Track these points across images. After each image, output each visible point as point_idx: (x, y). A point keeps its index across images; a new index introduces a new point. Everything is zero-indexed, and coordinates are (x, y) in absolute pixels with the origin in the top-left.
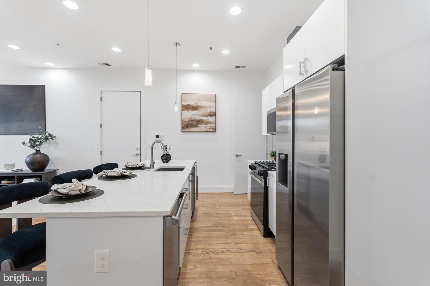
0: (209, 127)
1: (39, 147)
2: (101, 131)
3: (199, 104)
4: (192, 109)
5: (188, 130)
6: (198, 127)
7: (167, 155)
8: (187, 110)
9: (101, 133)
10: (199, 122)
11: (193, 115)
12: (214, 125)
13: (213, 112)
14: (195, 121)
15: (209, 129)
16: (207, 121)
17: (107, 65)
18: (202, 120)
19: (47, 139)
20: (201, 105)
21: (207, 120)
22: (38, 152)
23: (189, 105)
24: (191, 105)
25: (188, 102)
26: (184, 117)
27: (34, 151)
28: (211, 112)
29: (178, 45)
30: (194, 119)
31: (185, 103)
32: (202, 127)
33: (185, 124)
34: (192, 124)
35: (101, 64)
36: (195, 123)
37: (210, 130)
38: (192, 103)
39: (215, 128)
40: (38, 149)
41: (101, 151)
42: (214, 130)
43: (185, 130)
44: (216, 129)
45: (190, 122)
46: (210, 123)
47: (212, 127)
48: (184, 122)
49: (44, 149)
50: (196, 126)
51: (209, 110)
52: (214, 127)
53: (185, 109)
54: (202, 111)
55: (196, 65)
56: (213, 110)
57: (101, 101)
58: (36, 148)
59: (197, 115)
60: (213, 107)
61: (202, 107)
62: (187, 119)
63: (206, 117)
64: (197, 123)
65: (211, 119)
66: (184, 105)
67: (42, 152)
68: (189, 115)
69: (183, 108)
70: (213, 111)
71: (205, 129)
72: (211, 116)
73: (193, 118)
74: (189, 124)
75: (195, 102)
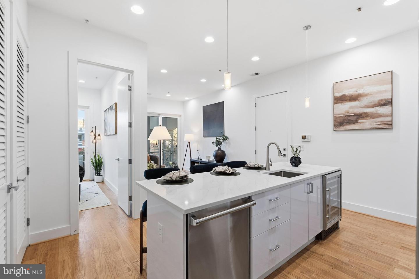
0: (379, 122)
1: (220, 145)
2: (255, 132)
3: (360, 92)
4: (349, 100)
5: (342, 128)
6: (359, 123)
7: (295, 157)
8: (342, 103)
9: (256, 134)
10: (360, 116)
11: (351, 107)
12: (389, 119)
13: (386, 100)
14: (354, 115)
15: (379, 125)
16: (375, 114)
17: (257, 74)
18: (365, 113)
19: (224, 139)
20: (364, 93)
21: (375, 112)
22: (219, 149)
23: (344, 95)
24: (347, 95)
25: (342, 92)
26: (337, 112)
27: (217, 148)
28: (382, 100)
29: (309, 27)
30: (353, 113)
31: (337, 95)
32: (366, 123)
33: (338, 120)
34: (348, 120)
35: (252, 75)
36: (353, 119)
37: (381, 126)
38: (348, 92)
39: (390, 123)
40: (220, 147)
41: (256, 151)
42: (389, 126)
43: (338, 129)
44: (392, 125)
45: (346, 118)
46: (380, 116)
47: (385, 122)
48: (336, 118)
49: (223, 147)
50: (355, 122)
51: (377, 98)
52: (389, 121)
53: (339, 101)
54: (365, 101)
55: (351, 41)
56: (388, 96)
57: (256, 107)
58: (218, 146)
59: (357, 107)
60: (386, 91)
61: (366, 95)
62: (342, 114)
63: (373, 107)
64: (357, 118)
65: (382, 110)
66: (336, 97)
67: (221, 149)
68: (344, 108)
69: (335, 101)
70: (386, 98)
71: (370, 125)
72: (383, 105)
73: (350, 112)
74: (344, 120)
75: (354, 90)
